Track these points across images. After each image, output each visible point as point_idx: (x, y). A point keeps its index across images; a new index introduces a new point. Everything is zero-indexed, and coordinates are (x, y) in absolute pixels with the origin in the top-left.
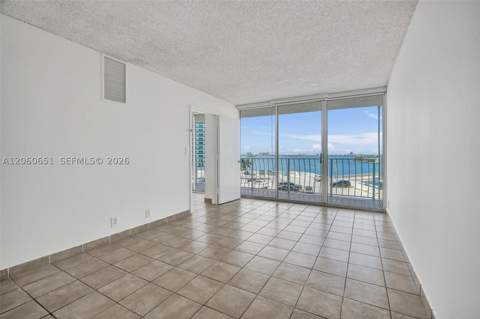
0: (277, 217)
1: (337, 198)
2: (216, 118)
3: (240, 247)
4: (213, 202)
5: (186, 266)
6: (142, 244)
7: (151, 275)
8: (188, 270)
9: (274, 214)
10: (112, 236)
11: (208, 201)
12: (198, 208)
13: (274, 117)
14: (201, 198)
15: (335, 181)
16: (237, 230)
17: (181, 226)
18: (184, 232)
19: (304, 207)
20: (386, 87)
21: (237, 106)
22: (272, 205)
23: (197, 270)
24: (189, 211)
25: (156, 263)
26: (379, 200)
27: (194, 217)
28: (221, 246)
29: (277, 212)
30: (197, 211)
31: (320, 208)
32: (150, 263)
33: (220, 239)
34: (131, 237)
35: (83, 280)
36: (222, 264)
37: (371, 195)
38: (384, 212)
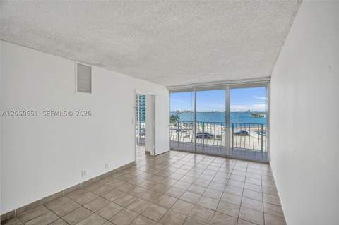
0: (195, 167)
1: (237, 151)
2: (153, 97)
3: (169, 191)
4: (152, 154)
5: (131, 207)
6: (102, 189)
7: (108, 214)
8: (133, 211)
9: (193, 165)
10: (83, 183)
11: (148, 153)
12: (141, 158)
13: (193, 93)
14: (143, 149)
15: (235, 131)
16: (167, 177)
17: (129, 174)
18: (131, 179)
19: (213, 158)
20: (270, 77)
21: (168, 87)
22: (192, 156)
23: (139, 210)
24: (134, 162)
25: (112, 205)
26: (265, 153)
27: (138, 166)
28: (155, 191)
29: (195, 162)
30: (140, 161)
31: (224, 159)
32: (108, 205)
33: (155, 185)
34: (95, 183)
35: (64, 218)
36: (155, 206)
37: (260, 148)
38: (268, 163)
